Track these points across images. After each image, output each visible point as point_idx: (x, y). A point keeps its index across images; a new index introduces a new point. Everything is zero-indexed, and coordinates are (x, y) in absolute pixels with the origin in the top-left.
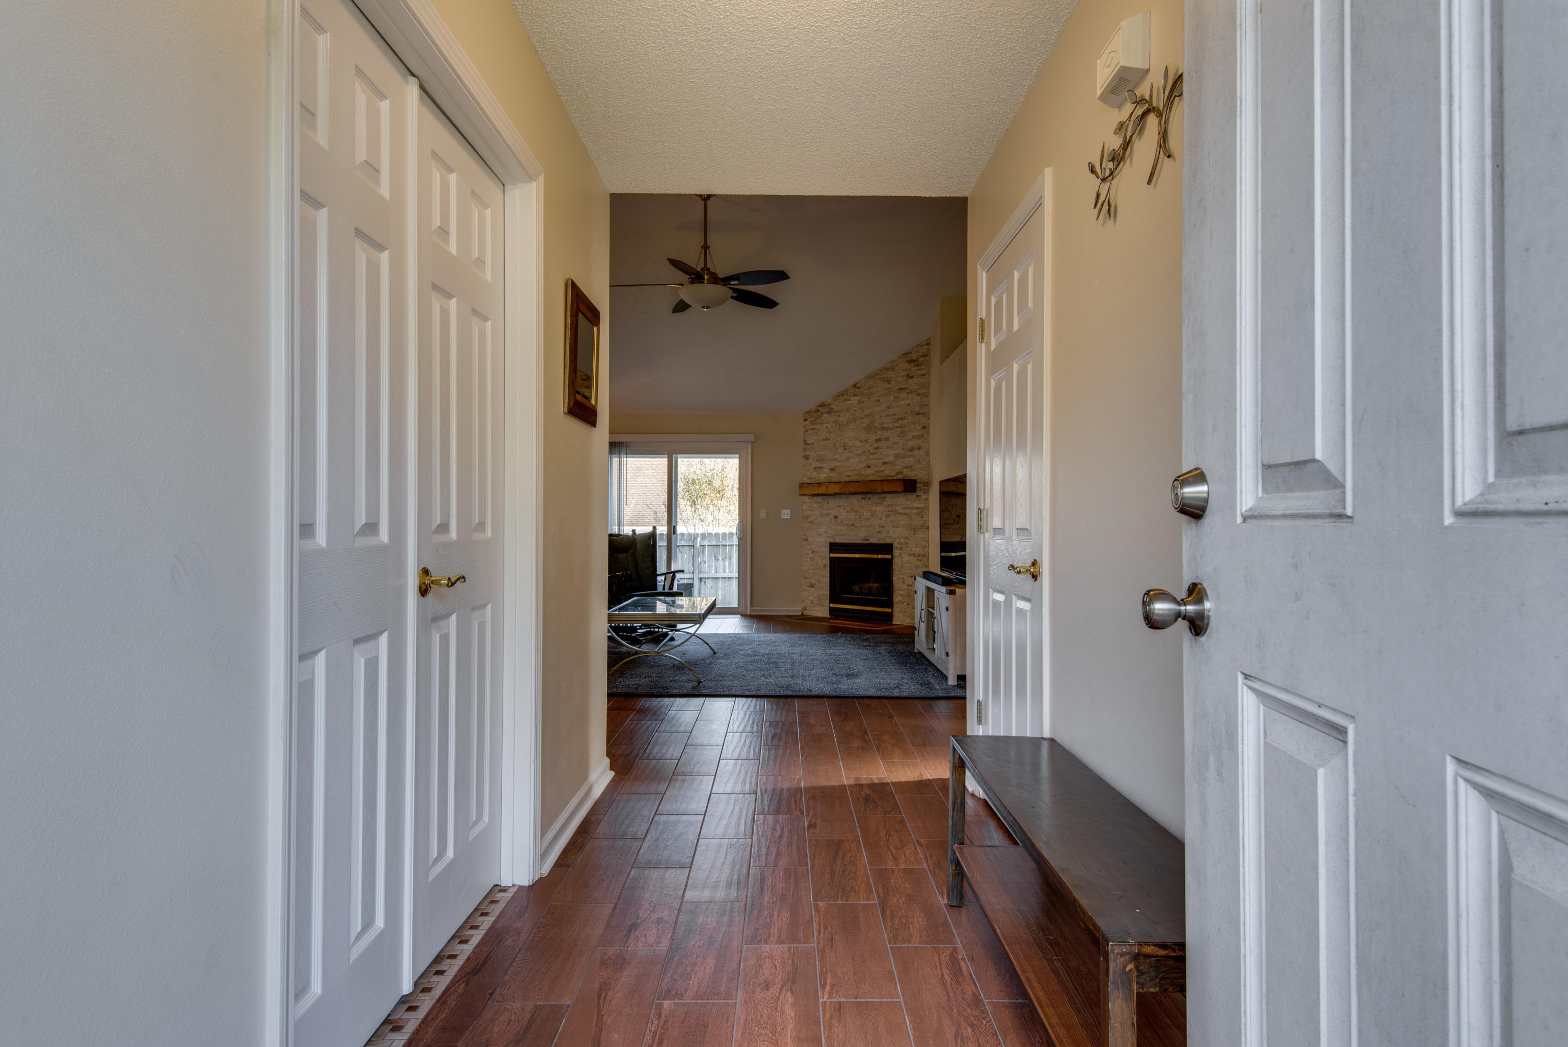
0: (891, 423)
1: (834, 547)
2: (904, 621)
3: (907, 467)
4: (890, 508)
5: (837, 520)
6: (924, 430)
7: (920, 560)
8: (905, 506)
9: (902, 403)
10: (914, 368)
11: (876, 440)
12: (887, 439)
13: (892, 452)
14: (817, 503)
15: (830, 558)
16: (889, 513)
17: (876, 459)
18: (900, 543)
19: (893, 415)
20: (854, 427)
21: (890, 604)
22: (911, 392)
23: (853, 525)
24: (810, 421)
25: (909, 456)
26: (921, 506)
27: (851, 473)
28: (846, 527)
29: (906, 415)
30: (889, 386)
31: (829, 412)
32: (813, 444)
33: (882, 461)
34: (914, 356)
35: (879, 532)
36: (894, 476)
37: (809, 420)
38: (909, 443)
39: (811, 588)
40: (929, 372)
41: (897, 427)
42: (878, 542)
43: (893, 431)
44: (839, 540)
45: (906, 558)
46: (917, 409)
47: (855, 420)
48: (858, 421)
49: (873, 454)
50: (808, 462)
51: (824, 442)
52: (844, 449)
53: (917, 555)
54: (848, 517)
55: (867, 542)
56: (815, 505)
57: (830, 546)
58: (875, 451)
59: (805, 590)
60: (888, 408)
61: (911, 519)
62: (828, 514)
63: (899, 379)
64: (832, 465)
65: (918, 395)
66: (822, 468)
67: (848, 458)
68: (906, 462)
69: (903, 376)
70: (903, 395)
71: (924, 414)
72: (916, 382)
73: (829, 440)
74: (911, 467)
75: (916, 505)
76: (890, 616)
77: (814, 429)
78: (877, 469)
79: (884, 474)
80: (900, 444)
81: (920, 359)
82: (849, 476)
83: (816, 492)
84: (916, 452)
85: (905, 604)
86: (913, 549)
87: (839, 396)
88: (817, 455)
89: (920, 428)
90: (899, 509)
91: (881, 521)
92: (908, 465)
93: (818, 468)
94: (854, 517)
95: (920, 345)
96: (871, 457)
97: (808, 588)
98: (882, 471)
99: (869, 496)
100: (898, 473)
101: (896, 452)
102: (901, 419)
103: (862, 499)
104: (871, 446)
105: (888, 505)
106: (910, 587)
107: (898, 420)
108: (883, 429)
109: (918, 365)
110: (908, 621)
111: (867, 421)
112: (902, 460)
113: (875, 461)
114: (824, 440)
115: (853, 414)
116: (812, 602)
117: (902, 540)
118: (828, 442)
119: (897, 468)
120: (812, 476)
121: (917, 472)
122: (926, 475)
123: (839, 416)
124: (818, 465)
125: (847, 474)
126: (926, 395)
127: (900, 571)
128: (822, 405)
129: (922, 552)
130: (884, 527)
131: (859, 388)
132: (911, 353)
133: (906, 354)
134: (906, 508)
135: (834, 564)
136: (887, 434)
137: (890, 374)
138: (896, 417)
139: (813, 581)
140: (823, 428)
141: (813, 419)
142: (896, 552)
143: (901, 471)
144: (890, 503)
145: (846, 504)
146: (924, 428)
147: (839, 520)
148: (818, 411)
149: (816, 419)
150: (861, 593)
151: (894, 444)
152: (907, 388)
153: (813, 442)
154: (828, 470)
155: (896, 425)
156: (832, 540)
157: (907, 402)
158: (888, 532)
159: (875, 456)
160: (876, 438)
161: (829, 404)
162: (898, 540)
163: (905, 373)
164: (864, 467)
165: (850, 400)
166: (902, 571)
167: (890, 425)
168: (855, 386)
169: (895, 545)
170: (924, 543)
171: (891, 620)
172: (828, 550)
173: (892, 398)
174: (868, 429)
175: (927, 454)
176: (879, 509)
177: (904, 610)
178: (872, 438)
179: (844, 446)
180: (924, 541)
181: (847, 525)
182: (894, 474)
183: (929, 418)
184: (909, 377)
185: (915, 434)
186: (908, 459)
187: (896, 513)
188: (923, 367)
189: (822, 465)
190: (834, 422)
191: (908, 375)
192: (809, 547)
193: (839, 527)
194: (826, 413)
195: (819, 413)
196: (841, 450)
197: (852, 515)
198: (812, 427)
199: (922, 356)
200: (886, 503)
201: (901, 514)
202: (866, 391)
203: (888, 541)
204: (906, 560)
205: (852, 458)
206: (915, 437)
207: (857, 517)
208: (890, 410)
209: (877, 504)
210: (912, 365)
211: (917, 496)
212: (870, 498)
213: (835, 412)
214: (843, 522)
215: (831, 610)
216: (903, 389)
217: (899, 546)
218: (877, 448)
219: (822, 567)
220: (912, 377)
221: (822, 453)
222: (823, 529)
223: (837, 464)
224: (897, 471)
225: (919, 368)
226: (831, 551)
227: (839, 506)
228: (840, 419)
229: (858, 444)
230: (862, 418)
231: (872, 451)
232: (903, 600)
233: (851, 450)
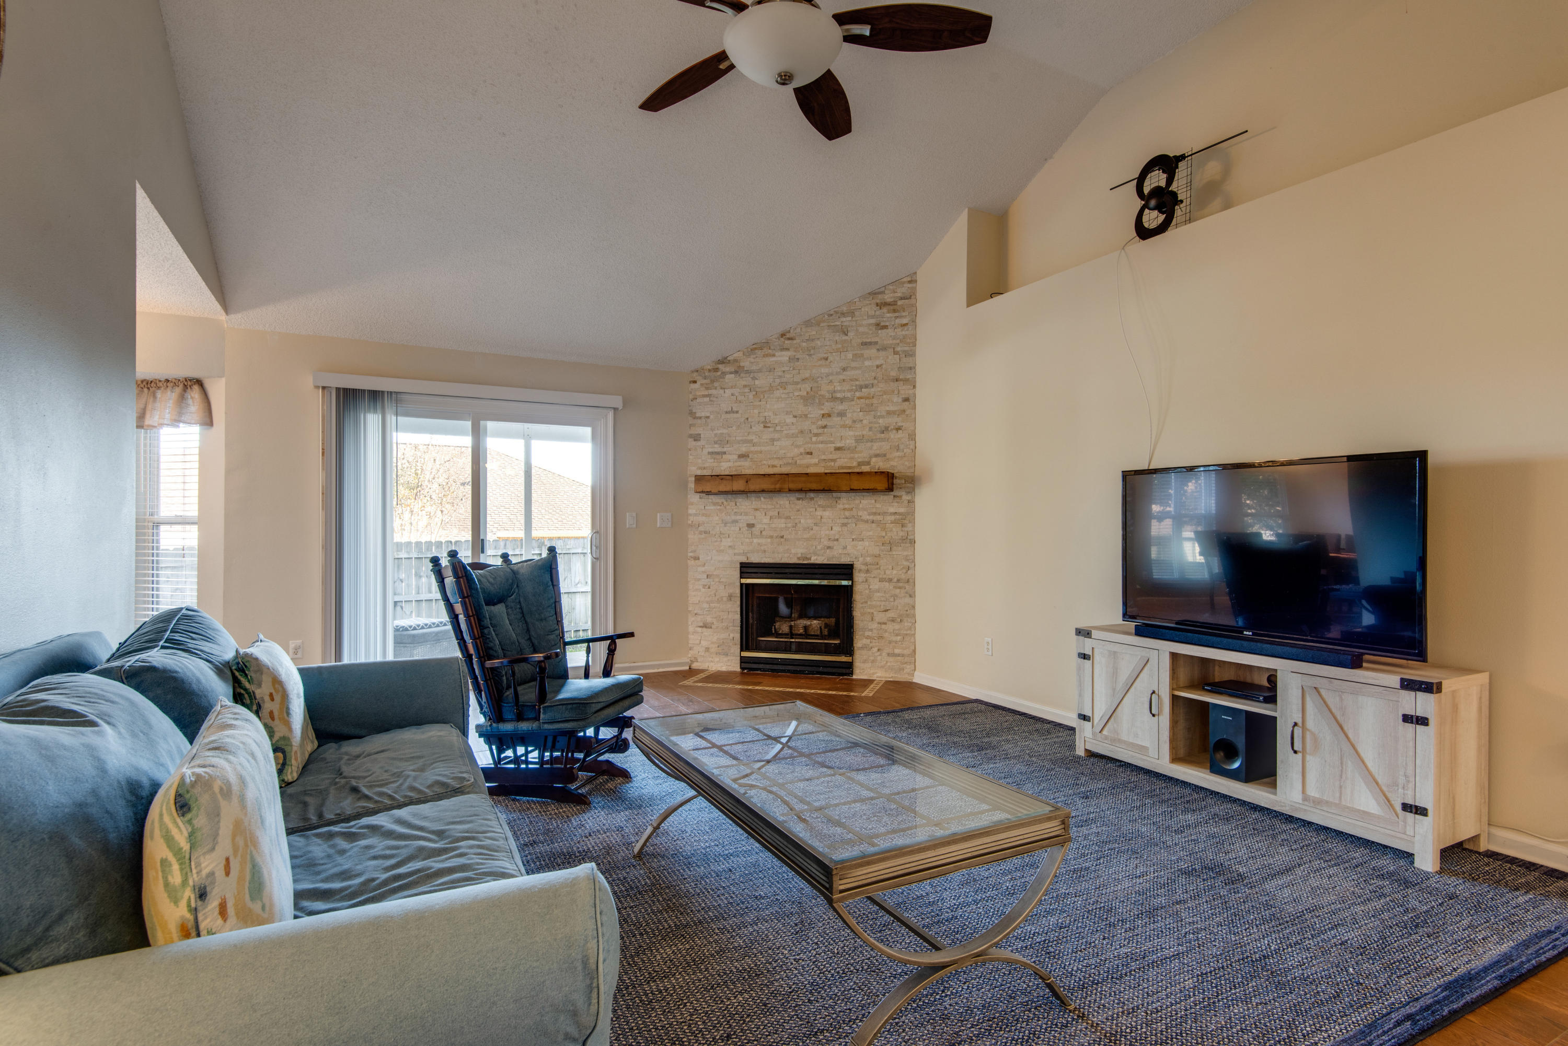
0: (849, 391)
1: (746, 569)
2: (874, 674)
3: (877, 456)
4: (847, 513)
5: (753, 529)
6: (907, 403)
7: (900, 588)
8: (874, 510)
9: (867, 363)
10: (888, 315)
11: (823, 415)
12: (842, 414)
13: (851, 433)
14: (715, 504)
15: (742, 585)
16: (846, 521)
17: (822, 442)
18: (866, 564)
19: (851, 380)
20: (783, 396)
21: (847, 648)
22: (884, 348)
23: (782, 537)
24: (702, 385)
25: (882, 440)
26: (902, 510)
27: (776, 462)
28: (769, 540)
29: (876, 381)
30: (845, 338)
31: (736, 372)
32: (708, 417)
33: (834, 445)
34: (888, 297)
35: (829, 548)
36: (854, 467)
37: (698, 383)
38: (881, 421)
39: (704, 629)
40: (914, 321)
41: (859, 398)
42: (826, 562)
43: (853, 403)
44: (755, 559)
45: (875, 585)
46: (893, 374)
47: (783, 385)
48: (790, 388)
49: (816, 435)
50: (699, 443)
51: (728, 416)
52: (765, 427)
53: (895, 580)
54: (773, 526)
55: (805, 562)
56: (712, 508)
57: (741, 567)
58: (820, 431)
59: (695, 632)
60: (844, 369)
61: (884, 529)
62: (736, 521)
63: (861, 329)
64: (744, 449)
65: (896, 353)
66: (725, 453)
67: (773, 440)
68: (875, 448)
69: (870, 325)
70: (872, 352)
71: (906, 381)
72: (892, 334)
73: (737, 412)
74: (885, 455)
75: (892, 510)
76: (848, 668)
77: (709, 396)
78: (823, 457)
79: (837, 464)
80: (865, 422)
81: (900, 303)
82: (774, 466)
83: (728, 489)
84: (893, 435)
85: (875, 649)
86: (888, 572)
87: (756, 349)
88: (716, 435)
89: (900, 400)
90: (865, 516)
91: (832, 532)
92: (878, 452)
93: (718, 453)
94: (783, 525)
95: (897, 282)
96: (814, 439)
97: (699, 630)
98: (834, 460)
99: (812, 495)
100: (860, 464)
101: (857, 433)
102: (866, 386)
103: (798, 499)
104: (813, 423)
105: (844, 509)
106: (883, 626)
107: (861, 387)
108: (834, 399)
109: (895, 311)
110: (879, 675)
111: (807, 387)
112: (869, 444)
113: (821, 446)
114: (726, 412)
115: (780, 377)
116: (707, 649)
117: (868, 559)
118: (735, 415)
119: (862, 455)
120: (707, 465)
121: (892, 463)
122: (909, 467)
123: (754, 378)
124: (717, 448)
125: (771, 462)
126: (911, 354)
127: (866, 602)
128: (723, 361)
129: (903, 577)
130: (837, 540)
131: (789, 339)
132: (883, 293)
133: (873, 294)
134: (875, 514)
135: (747, 592)
136: (841, 407)
137: (846, 320)
138: (857, 383)
139: (709, 619)
140: (726, 395)
141: (707, 381)
142: (858, 577)
143: (866, 460)
144: (847, 506)
145: (769, 507)
146: (906, 400)
147: (756, 530)
148: (716, 370)
149: (712, 381)
150: (791, 635)
151: (854, 422)
152: (876, 343)
153: (708, 415)
154: (736, 457)
155: (858, 394)
156: (744, 559)
157: (878, 363)
158: (845, 548)
159: (821, 438)
160: (822, 412)
161: (736, 361)
162: (861, 559)
163: (873, 321)
164: (801, 454)
165: (774, 355)
166: (869, 603)
167: (849, 395)
168: (783, 335)
169: (857, 566)
170: (906, 563)
171: (852, 673)
172: (737, 573)
173: (850, 356)
174: (808, 399)
175: (912, 437)
176: (827, 513)
177: (872, 658)
178: (815, 412)
179: (765, 422)
180: (907, 560)
181: (771, 537)
182: (855, 464)
183: (914, 387)
184: (880, 326)
185: (891, 408)
186: (877, 444)
187: (858, 519)
188: (904, 314)
189: (725, 450)
190: (745, 386)
191: (878, 325)
192: (701, 569)
193: (755, 541)
194: (731, 373)
195: (719, 373)
196: (758, 428)
197: (780, 523)
198: (706, 393)
199: (901, 299)
200: (841, 506)
201: (867, 521)
202: (804, 344)
203: (845, 560)
204: (877, 587)
205: (778, 440)
206: (889, 413)
207: (790, 525)
208: (848, 373)
209: (824, 508)
210: (885, 310)
211: (894, 496)
212: (812, 499)
213: (748, 372)
214: (763, 533)
215: (743, 660)
216: (870, 343)
217: (863, 567)
218: (825, 427)
219: (725, 599)
220: (885, 327)
221: (725, 431)
222: (726, 542)
223: (752, 449)
224: (859, 460)
225: (897, 314)
226: (743, 575)
227: (756, 510)
228: (757, 382)
229: (789, 419)
230: (797, 383)
231: (815, 431)
232: (871, 645)
233: (778, 428)
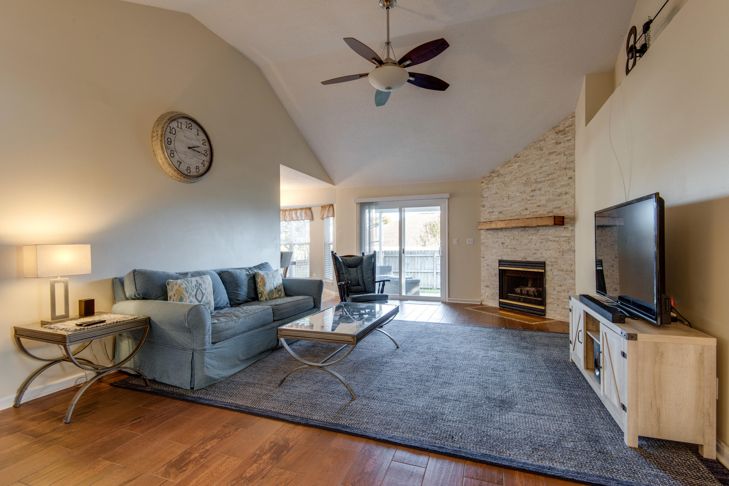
0: (543, 177)
1: (501, 262)
2: (555, 317)
3: (556, 208)
4: (543, 237)
5: (504, 245)
6: (570, 180)
7: (568, 275)
8: (555, 235)
9: (551, 163)
10: (561, 137)
11: (532, 191)
12: (540, 189)
13: (544, 198)
14: (490, 234)
15: (500, 270)
16: (542, 241)
17: (531, 204)
18: (551, 262)
19: (544, 172)
20: (516, 184)
21: (543, 303)
22: (559, 154)
23: (515, 248)
24: (485, 183)
25: (558, 200)
26: (568, 235)
27: (513, 215)
28: (510, 250)
29: (555, 171)
30: (541, 152)
31: (498, 176)
32: (488, 197)
33: (536, 204)
34: (561, 128)
35: (535, 254)
36: (546, 214)
37: (484, 183)
38: (558, 190)
39: (487, 288)
40: (574, 137)
41: (548, 180)
42: (533, 260)
43: (545, 183)
44: (505, 258)
45: (556, 272)
46: (564, 166)
47: (515, 179)
48: (518, 179)
49: (529, 200)
50: (485, 208)
51: (495, 195)
52: (509, 199)
53: (565, 271)
54: (512, 243)
55: (525, 260)
56: (489, 236)
57: (499, 262)
58: (531, 198)
59: (483, 289)
60: (541, 167)
61: (560, 245)
62: (497, 242)
63: (549, 146)
64: (500, 209)
65: (565, 155)
66: (494, 212)
67: (512, 204)
68: (555, 204)
69: (553, 143)
70: (554, 156)
71: (570, 168)
72: (563, 146)
73: (498, 193)
74: (560, 207)
75: (564, 235)
76: (544, 312)
77: (488, 188)
78: (532, 211)
79: (538, 213)
80: (550, 192)
81: (567, 129)
82: (512, 216)
83: (489, 227)
84: (564, 197)
85: (556, 305)
86: (562, 266)
87: (505, 164)
88: (490, 204)
89: (567, 179)
90: (551, 239)
91: (536, 246)
92: (557, 206)
93: (491, 212)
94: (516, 243)
95: (566, 119)
96: (528, 202)
97: (485, 288)
98: (537, 212)
99: (527, 229)
100: (548, 213)
101: (547, 198)
102: (551, 174)
103: (522, 231)
104: (528, 195)
105: (541, 235)
106: (560, 293)
107: (549, 175)
108: (537, 182)
109: (564, 134)
110: (558, 317)
111: (525, 178)
112: (552, 203)
113: (531, 205)
114: (494, 194)
115: (514, 175)
116: (488, 297)
117: (552, 260)
118: (497, 195)
119: (549, 209)
120: (487, 217)
121: (563, 211)
122: (572, 213)
123: (504, 178)
124: (491, 210)
125: (511, 215)
126: (572, 154)
127: (551, 281)
128: (493, 172)
129: (569, 269)
130: (538, 250)
131: (518, 157)
132: (559, 126)
133: (554, 128)
134: (555, 237)
135: (502, 273)
136: (540, 186)
137: (542, 143)
138: (547, 173)
139: (488, 284)
140: (494, 186)
141: (487, 181)
142: (548, 268)
143: (551, 210)
144: (543, 234)
145: (510, 235)
146: (570, 178)
147: (505, 245)
148: (490, 176)
149: (489, 181)
150: (521, 294)
151: (546, 192)
152: (556, 152)
153: (488, 196)
154: (497, 213)
155: (547, 178)
156: (500, 258)
157: (556, 161)
158: (542, 254)
159: (531, 202)
160: (532, 189)
161: (498, 171)
162: (549, 259)
163: (554, 141)
164: (523, 210)
165: (512, 166)
166: (553, 281)
167: (543, 179)
168: (516, 156)
169: (547, 263)
170: (571, 262)
171: (545, 315)
172: (497, 264)
173: (544, 160)
174: (526, 184)
175: (574, 197)
176: (533, 237)
177: (554, 309)
178: (529, 189)
179: (508, 197)
180: (571, 261)
181: (511, 248)
182: (546, 213)
183: (574, 171)
184: (558, 143)
185: (563, 183)
186: (556, 202)
187: (548, 240)
188: (569, 134)
189: (494, 210)
190: (501, 182)
191: (556, 142)
192: (485, 262)
193: (505, 250)
194: (496, 177)
195: (491, 177)
196: (506, 199)
197: (514, 242)
198: (487, 187)
199: (568, 127)
200: (540, 234)
201: (552, 241)
202: (524, 159)
203: (542, 260)
204: (556, 273)
205: (514, 204)
206: (562, 186)
207: (518, 243)
208: (543, 169)
209: (533, 235)
210: (560, 134)
211: (565, 228)
212: (527, 230)
213: (502, 175)
214: (508, 246)
215: (500, 303)
216: (553, 152)
217: (550, 263)
218: (533, 196)
219: (494, 275)
220: (560, 143)
221: (494, 202)
222: (494, 251)
223: (504, 209)
224: (548, 211)
225: (565, 136)
226: (500, 265)
227: (505, 236)
228: (505, 179)
229: (518, 194)
230: (521, 177)
231: (528, 198)
232: (554, 302)
233: (513, 199)
